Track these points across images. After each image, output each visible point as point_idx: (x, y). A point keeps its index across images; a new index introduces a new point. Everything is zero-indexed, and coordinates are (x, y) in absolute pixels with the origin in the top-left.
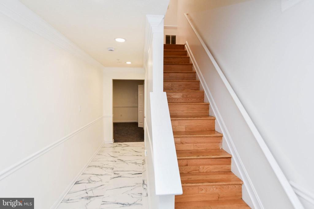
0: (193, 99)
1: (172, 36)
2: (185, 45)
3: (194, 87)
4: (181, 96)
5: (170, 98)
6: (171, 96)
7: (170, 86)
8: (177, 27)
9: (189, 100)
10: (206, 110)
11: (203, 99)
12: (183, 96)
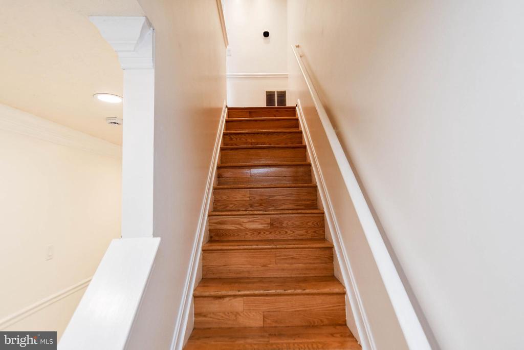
0: (297, 232)
1: (277, 92)
2: (297, 108)
3: (305, 200)
4: (267, 224)
5: (241, 229)
6: (242, 225)
7: (246, 199)
8: (287, 75)
9: (286, 232)
10: (326, 263)
11: (321, 232)
12: (271, 224)
